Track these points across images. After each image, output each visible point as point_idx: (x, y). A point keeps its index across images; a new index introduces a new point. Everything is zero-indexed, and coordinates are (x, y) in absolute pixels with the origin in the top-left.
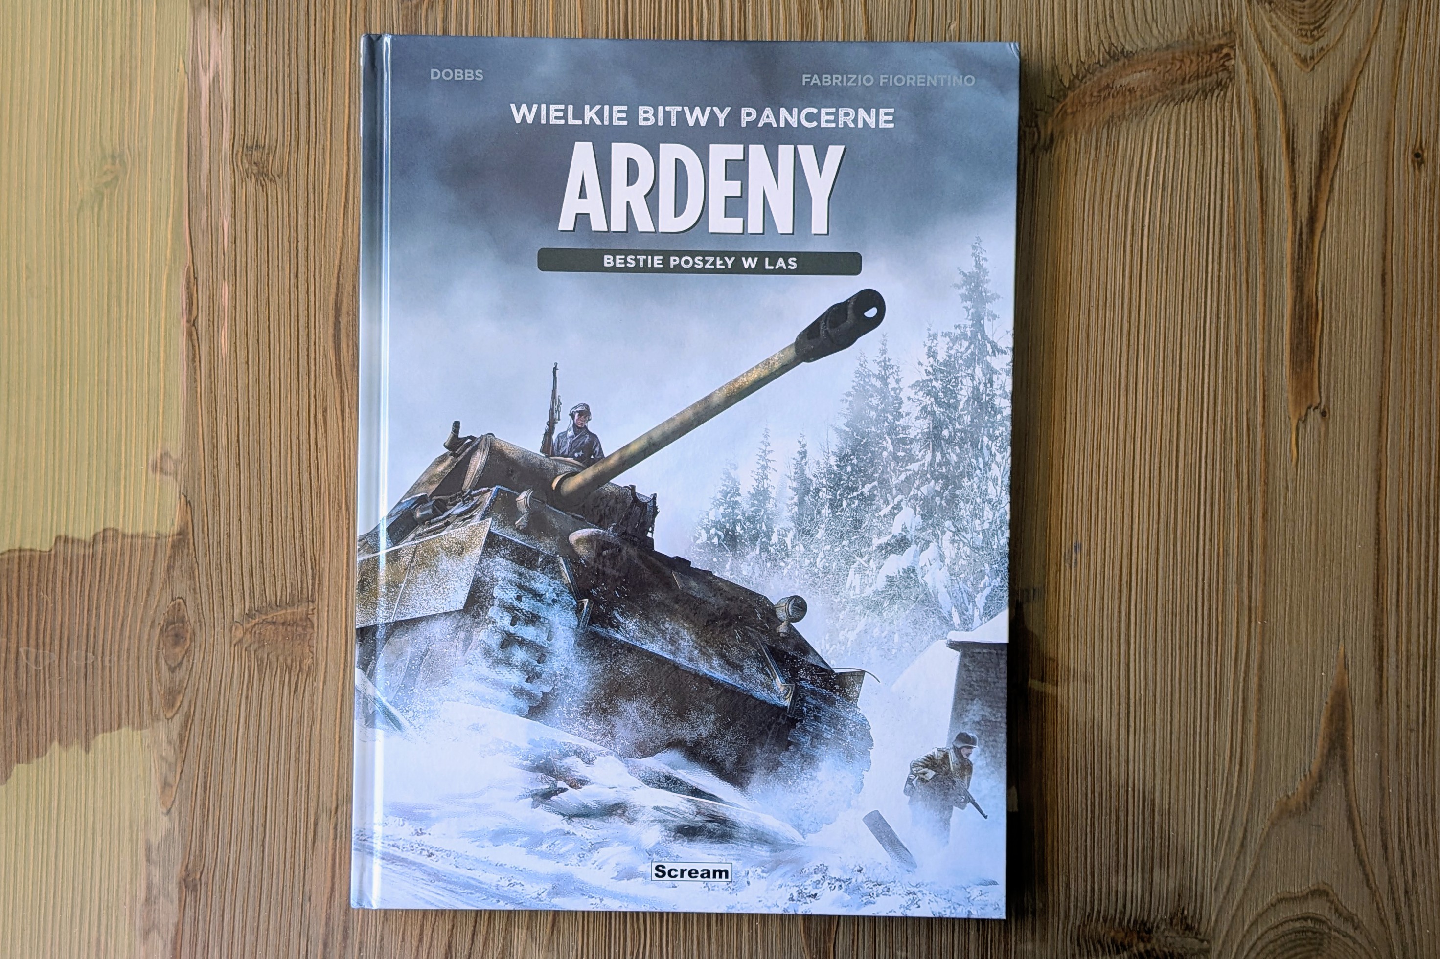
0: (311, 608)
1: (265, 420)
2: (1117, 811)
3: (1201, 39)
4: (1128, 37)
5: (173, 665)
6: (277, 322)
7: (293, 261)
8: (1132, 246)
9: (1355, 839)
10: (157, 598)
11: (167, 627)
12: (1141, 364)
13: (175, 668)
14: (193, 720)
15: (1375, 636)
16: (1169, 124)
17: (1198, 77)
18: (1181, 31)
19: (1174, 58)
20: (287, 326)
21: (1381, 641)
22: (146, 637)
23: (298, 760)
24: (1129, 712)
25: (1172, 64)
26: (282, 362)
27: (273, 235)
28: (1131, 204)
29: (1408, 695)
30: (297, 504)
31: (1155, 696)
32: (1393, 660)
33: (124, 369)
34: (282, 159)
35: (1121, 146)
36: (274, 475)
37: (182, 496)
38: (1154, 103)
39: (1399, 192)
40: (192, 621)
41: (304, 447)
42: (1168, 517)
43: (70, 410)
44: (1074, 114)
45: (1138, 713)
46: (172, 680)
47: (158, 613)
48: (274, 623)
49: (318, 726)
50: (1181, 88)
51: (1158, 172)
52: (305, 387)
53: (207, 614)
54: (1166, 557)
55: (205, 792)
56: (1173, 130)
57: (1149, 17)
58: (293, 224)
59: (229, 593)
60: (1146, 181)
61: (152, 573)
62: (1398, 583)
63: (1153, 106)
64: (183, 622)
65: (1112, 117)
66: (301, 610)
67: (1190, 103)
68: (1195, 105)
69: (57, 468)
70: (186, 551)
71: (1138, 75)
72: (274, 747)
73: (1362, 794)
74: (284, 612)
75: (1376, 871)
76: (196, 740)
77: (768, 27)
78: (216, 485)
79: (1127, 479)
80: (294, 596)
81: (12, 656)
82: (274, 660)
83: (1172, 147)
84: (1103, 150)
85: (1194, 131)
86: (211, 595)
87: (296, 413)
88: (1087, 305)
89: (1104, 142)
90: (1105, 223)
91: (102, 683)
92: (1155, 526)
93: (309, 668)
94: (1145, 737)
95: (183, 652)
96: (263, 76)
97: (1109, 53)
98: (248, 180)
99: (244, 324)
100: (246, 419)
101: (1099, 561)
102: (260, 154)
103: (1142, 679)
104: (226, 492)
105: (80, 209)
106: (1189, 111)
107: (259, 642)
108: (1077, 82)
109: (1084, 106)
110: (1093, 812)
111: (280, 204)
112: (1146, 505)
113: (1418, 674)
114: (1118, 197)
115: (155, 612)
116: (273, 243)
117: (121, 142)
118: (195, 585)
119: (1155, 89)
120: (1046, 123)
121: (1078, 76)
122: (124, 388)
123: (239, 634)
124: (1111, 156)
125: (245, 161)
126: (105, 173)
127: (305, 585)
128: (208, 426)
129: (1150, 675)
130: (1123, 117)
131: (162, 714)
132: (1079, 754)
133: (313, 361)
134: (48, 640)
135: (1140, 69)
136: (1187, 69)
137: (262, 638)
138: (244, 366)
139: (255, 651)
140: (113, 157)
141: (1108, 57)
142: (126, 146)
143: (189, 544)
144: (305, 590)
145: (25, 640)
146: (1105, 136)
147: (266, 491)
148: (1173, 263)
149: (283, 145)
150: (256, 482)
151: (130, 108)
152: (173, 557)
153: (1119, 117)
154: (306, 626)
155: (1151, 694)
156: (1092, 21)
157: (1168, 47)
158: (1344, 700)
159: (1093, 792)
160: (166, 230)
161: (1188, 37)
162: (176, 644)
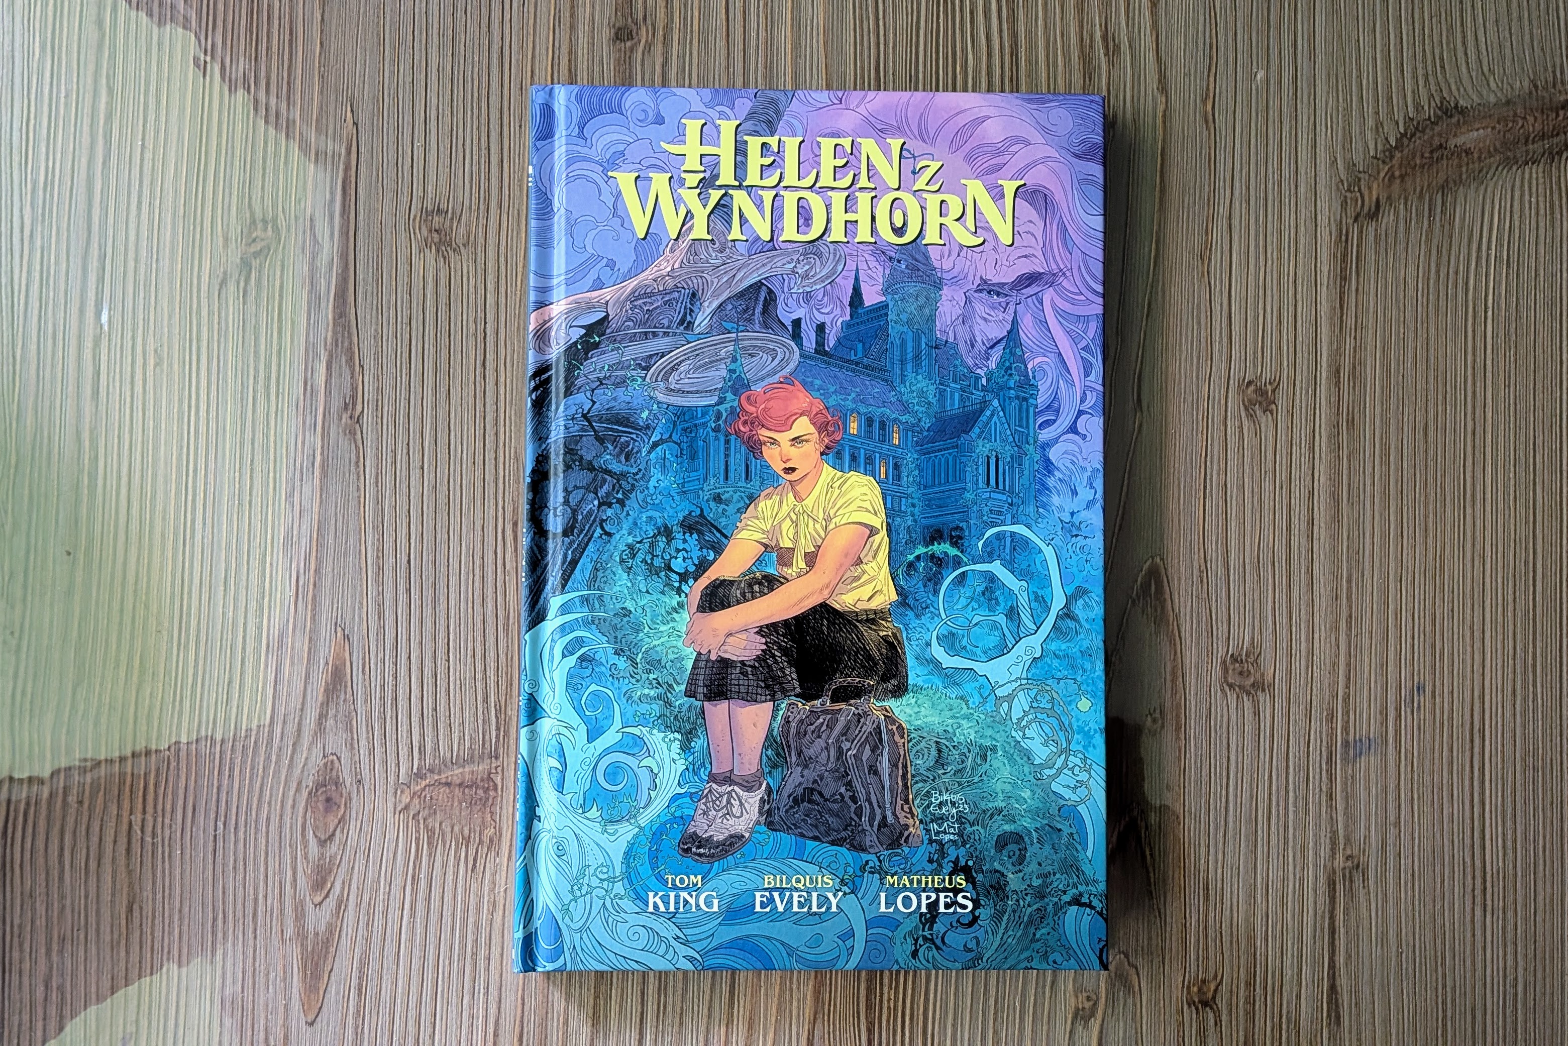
0: (494, 765)
1: (441, 536)
2: (1473, 1010)
3: (1545, 94)
4: (1462, 90)
5: (323, 838)
6: (459, 419)
7: (480, 346)
8: (1474, 331)
10: (304, 756)
11: (317, 790)
12: (1489, 469)
13: (325, 841)
14: (346, 906)
16: (1513, 190)
17: (1543, 138)
18: (1522, 85)
19: (1515, 115)
20: (471, 423)
22: (290, 802)
23: (474, 954)
24: (1485, 889)
25: (1513, 121)
26: (464, 466)
27: (456, 316)
28: (1472, 282)
30: (479, 639)
31: (1515, 867)
33: (271, 475)
34: (468, 225)
35: (1457, 215)
36: (452, 603)
37: (339, 629)
38: (1494, 167)
40: (348, 784)
41: (490, 569)
42: (1525, 651)
43: (204, 524)
44: (1402, 177)
45: (1496, 889)
46: (322, 856)
47: (306, 773)
48: (448, 784)
49: (501, 913)
50: (1524, 149)
51: (1502, 246)
52: (492, 496)
53: (366, 774)
54: (1525, 699)
55: (360, 995)
56: (1517, 197)
57: (1486, 69)
58: (480, 303)
59: (394, 748)
60: (1488, 255)
61: (300, 724)
63: (1493, 170)
64: (336, 784)
65: (1447, 181)
66: (482, 768)
67: (1535, 166)
68: (1541, 170)
69: (185, 596)
70: (342, 697)
71: (1476, 134)
72: (445, 939)
74: (461, 770)
76: (350, 931)
77: (1044, 75)
78: (381, 615)
79: (1476, 606)
80: (474, 750)
81: (125, 827)
82: (449, 829)
83: (1516, 217)
84: (1438, 219)
85: (1541, 199)
86: (371, 752)
87: (480, 529)
88: (1424, 400)
89: (1439, 210)
90: (1442, 303)
91: (235, 861)
92: (1511, 662)
93: (491, 841)
94: (1504, 919)
95: (336, 821)
96: (447, 129)
97: (1440, 109)
98: (427, 251)
99: (418, 421)
100: (419, 535)
101: (1446, 705)
102: (442, 220)
103: (1500, 848)
104: (393, 624)
105: (223, 283)
106: (1534, 176)
107: (430, 808)
108: (1405, 140)
109: (1414, 168)
110: (1444, 1011)
111: (465, 279)
112: (1500, 637)
114: (1457, 273)
115: (302, 771)
116: (455, 324)
117: (275, 205)
118: (352, 739)
119: (1495, 150)
120: (1370, 188)
121: (1406, 133)
122: (270, 499)
123: (406, 799)
124: (1447, 227)
125: (424, 228)
126: (254, 240)
127: (487, 737)
128: (373, 544)
129: (1509, 844)
130: (1459, 182)
131: (308, 898)
132: (1427, 940)
133: (501, 466)
134: (168, 807)
135: (1477, 126)
136: (1531, 129)
137: (434, 802)
138: (418, 471)
139: (425, 820)
140: (265, 221)
141: (1439, 113)
142: (280, 209)
143: (346, 687)
144: (487, 745)
145: (140, 807)
146: (1439, 202)
147: (442, 622)
148: (1522, 351)
149: (470, 208)
150: (429, 611)
151: (286, 162)
152: (326, 704)
153: (1455, 182)
154: (488, 789)
155: (1511, 866)
156: (1420, 72)
157: (1508, 102)
159: (1444, 986)
160: (327, 308)
161: (1531, 93)
162: (327, 810)
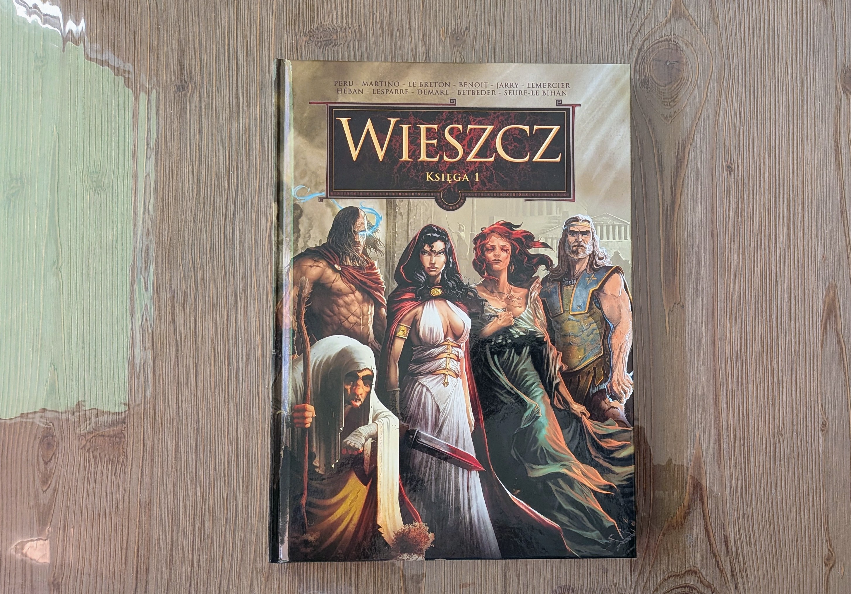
9: (710, 541)
15: (715, 427)
21: (719, 430)
29: (735, 460)
32: (726, 440)
39: (719, 187)
62: (727, 398)
73: (712, 516)
75: (723, 560)
113: (741, 448)
158: (700, 464)
